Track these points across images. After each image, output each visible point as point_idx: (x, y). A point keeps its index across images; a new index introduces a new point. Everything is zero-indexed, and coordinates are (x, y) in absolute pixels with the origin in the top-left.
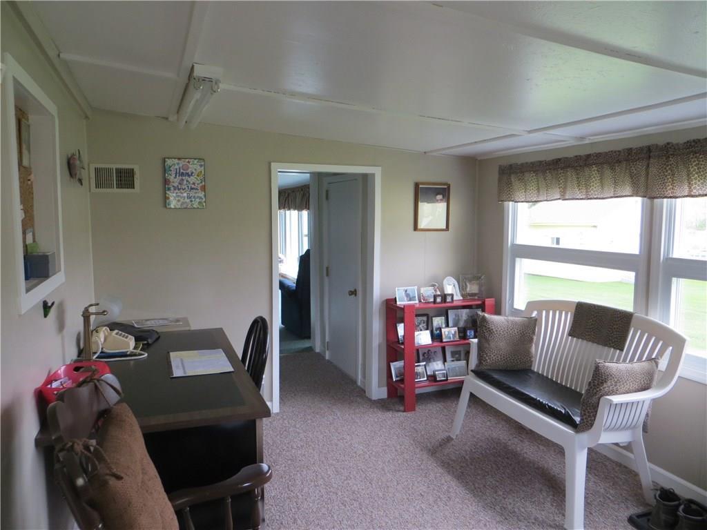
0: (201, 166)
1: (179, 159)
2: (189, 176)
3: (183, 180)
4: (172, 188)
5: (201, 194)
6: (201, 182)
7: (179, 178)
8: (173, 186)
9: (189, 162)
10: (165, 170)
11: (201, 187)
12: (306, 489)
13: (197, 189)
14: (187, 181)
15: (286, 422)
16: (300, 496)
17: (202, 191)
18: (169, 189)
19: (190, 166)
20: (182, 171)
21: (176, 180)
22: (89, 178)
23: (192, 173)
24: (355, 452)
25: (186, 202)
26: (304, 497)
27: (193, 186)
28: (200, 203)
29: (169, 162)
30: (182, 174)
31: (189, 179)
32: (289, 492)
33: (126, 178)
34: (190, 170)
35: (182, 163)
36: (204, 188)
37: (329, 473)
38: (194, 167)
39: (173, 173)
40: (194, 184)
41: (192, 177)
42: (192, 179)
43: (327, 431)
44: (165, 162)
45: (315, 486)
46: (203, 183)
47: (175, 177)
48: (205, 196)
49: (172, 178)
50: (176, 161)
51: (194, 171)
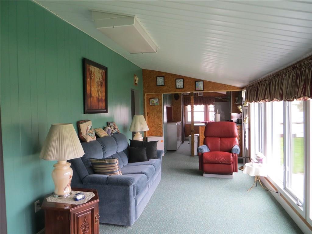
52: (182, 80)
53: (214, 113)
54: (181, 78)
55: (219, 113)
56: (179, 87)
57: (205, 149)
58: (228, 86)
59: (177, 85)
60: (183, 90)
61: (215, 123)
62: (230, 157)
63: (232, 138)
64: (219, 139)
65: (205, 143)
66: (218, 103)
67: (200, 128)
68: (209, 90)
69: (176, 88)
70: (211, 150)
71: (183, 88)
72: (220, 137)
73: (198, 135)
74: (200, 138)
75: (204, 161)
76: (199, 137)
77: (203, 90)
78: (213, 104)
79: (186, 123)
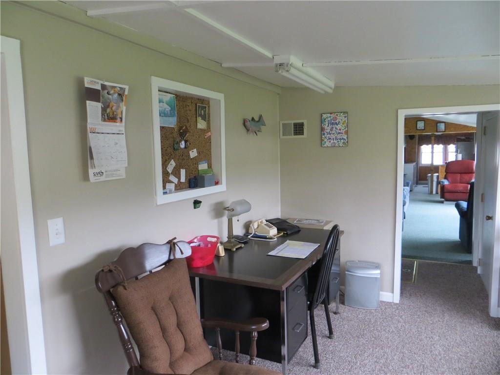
0: (345, 117)
1: (331, 113)
2: (337, 125)
3: (333, 128)
4: (326, 134)
5: (345, 137)
6: (345, 128)
7: (330, 126)
8: (327, 132)
9: (337, 115)
10: (322, 121)
11: (345, 132)
12: (366, 361)
13: (342, 133)
14: (336, 128)
15: (397, 311)
16: (359, 364)
17: (345, 134)
18: (324, 134)
19: (338, 117)
20: (332, 121)
21: (328, 128)
22: (280, 130)
23: (339, 122)
24: (431, 351)
25: (334, 143)
26: (360, 366)
27: (339, 131)
28: (344, 143)
29: (324, 116)
30: (333, 124)
31: (337, 127)
32: (354, 358)
33: (299, 129)
34: (338, 120)
35: (333, 116)
36: (347, 133)
37: (395, 357)
38: (341, 118)
39: (327, 123)
40: (340, 130)
41: (339, 125)
42: (339, 127)
43: (423, 328)
44: (322, 116)
45: (376, 362)
46: (346, 129)
47: (328, 126)
48: (347, 138)
49: (326, 127)
50: (329, 115)
51: (340, 121)
52: (423, 122)
53: (455, 154)
54: (422, 119)
55: (460, 153)
56: (420, 128)
57: (446, 182)
58: (471, 127)
59: (418, 127)
60: (424, 131)
61: (456, 162)
62: (468, 187)
63: (471, 174)
64: (459, 175)
65: (446, 178)
66: (460, 143)
67: (440, 167)
68: (451, 131)
69: (417, 130)
70: (451, 183)
71: (424, 130)
72: (461, 173)
73: (437, 174)
74: (440, 177)
75: (445, 191)
76: (438, 177)
77: (445, 131)
78: (454, 144)
79: (420, 166)
